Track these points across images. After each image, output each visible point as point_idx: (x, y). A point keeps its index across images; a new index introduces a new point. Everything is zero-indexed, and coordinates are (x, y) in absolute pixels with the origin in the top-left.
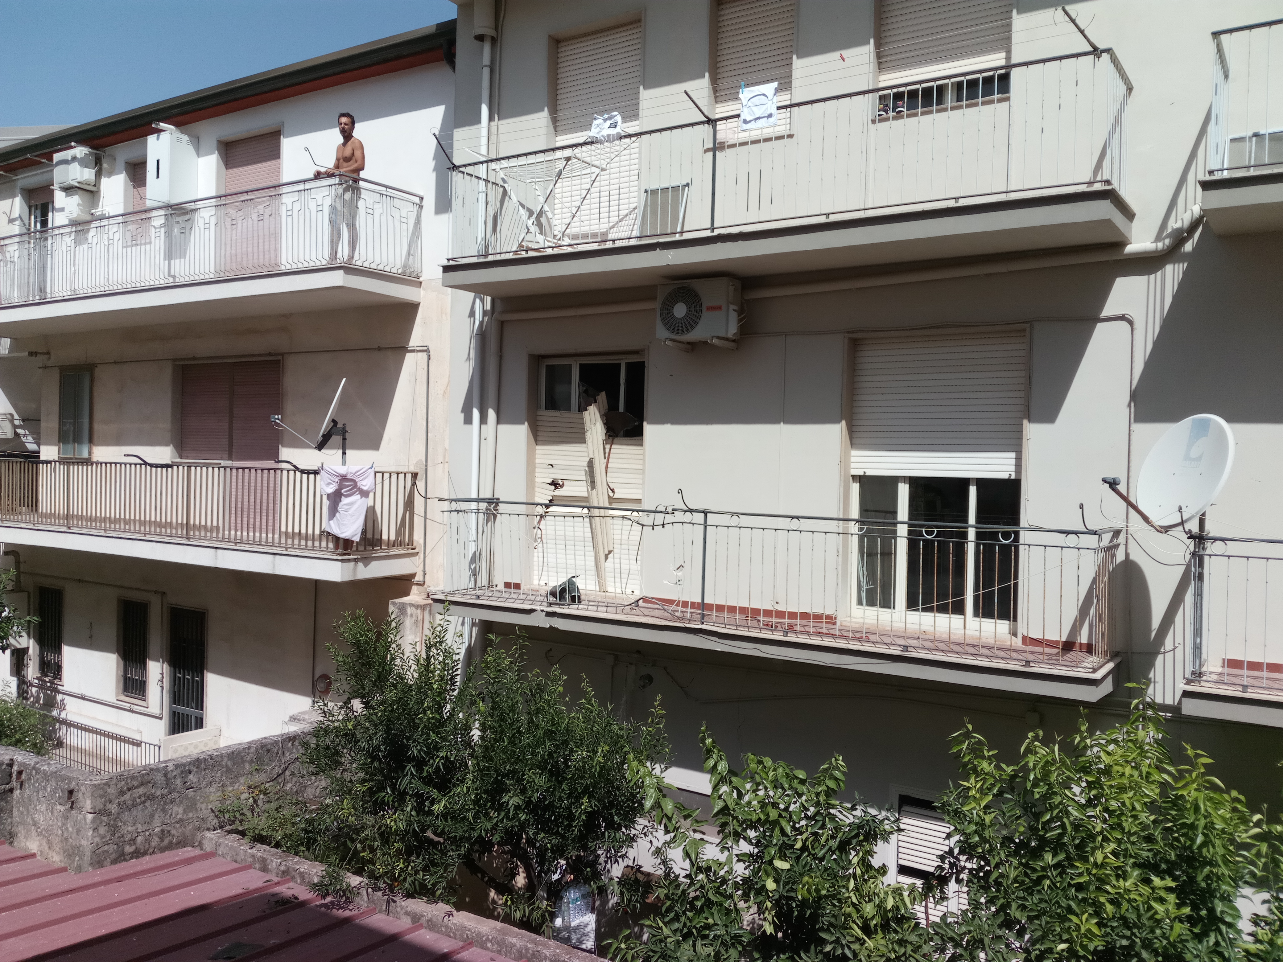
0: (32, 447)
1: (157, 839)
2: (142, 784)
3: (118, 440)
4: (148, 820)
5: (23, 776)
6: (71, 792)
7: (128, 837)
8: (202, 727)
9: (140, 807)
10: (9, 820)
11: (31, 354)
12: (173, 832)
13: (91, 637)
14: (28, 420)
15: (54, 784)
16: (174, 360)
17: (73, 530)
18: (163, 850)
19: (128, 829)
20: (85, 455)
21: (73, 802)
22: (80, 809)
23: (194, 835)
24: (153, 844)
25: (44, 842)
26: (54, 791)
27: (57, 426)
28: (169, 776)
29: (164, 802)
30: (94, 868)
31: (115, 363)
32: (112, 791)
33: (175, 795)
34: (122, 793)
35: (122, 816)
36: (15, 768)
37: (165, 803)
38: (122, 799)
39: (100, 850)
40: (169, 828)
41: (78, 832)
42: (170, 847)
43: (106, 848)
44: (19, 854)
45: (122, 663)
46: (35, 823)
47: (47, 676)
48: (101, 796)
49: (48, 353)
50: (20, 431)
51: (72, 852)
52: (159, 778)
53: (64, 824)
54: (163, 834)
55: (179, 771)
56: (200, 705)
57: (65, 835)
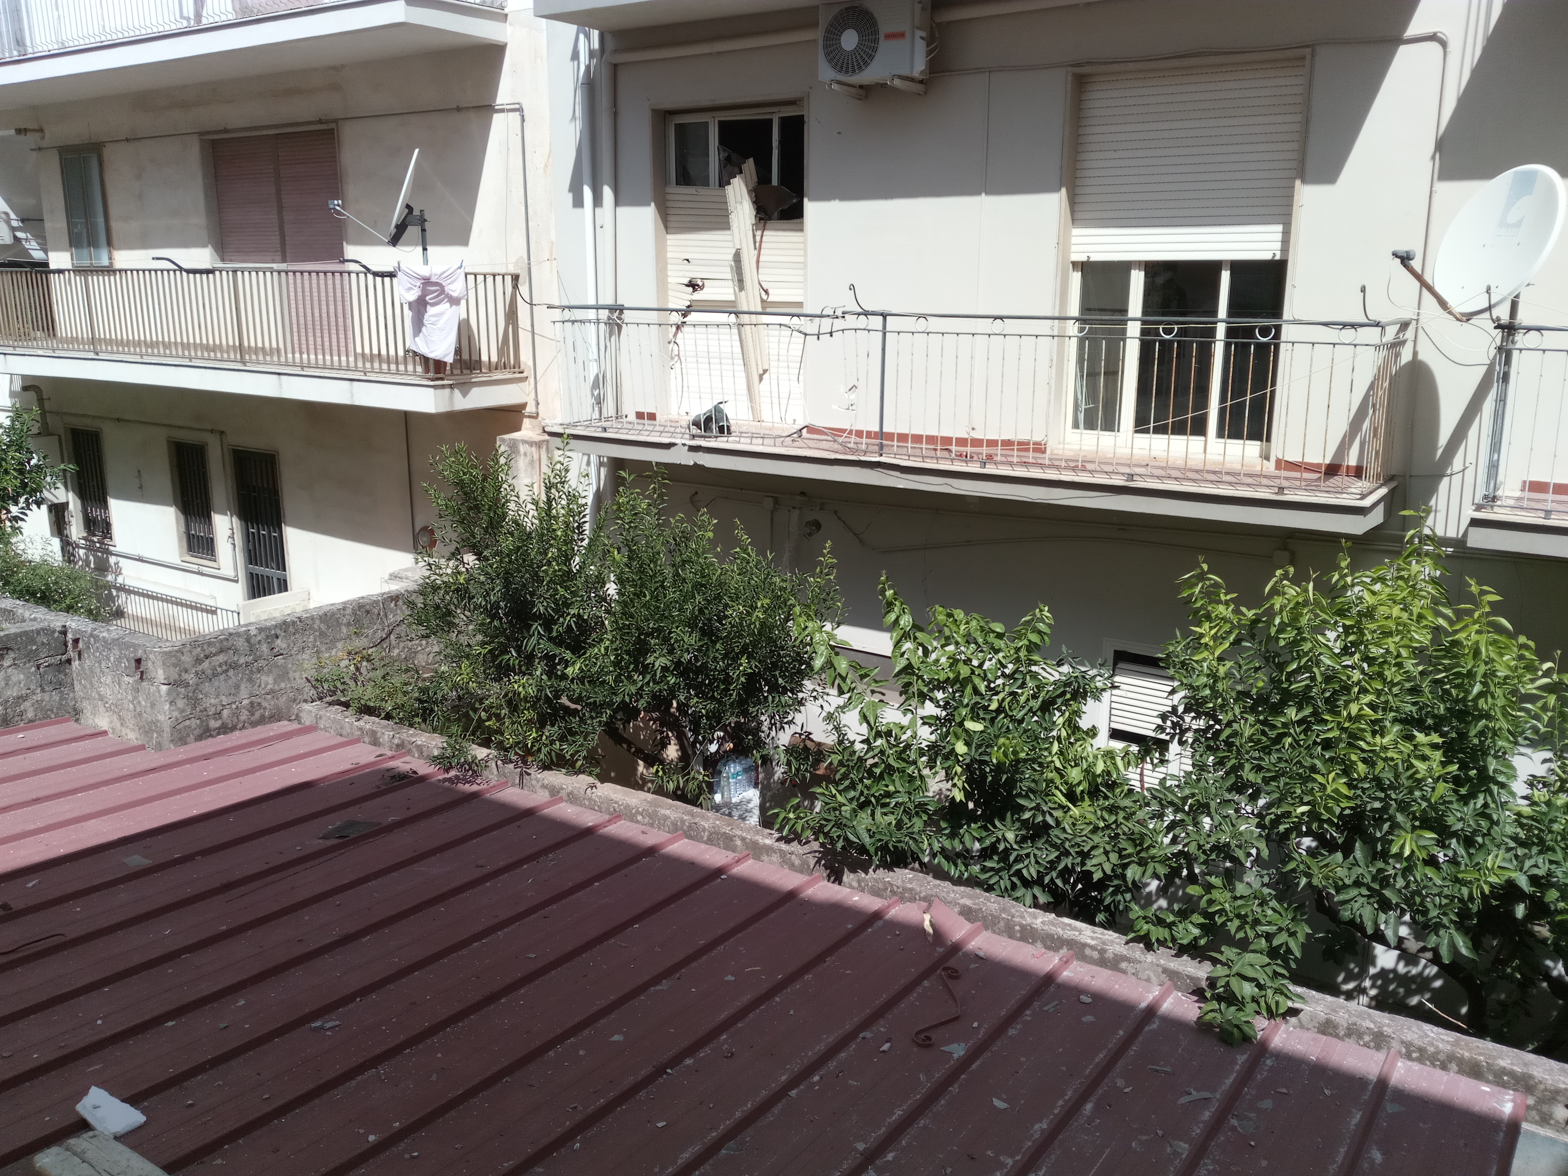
0: (38, 255)
1: (246, 713)
2: (221, 651)
3: (143, 242)
4: (233, 691)
5: (81, 645)
6: (138, 661)
7: (212, 711)
8: (286, 590)
9: (222, 677)
10: (71, 695)
11: (19, 131)
12: (265, 704)
13: (141, 488)
14: (28, 220)
15: (117, 653)
16: (201, 134)
17: (102, 356)
18: (254, 724)
19: (210, 702)
20: (105, 262)
21: (142, 673)
22: (151, 680)
23: (289, 708)
24: (243, 718)
25: (115, 717)
26: (119, 660)
27: (65, 225)
28: (252, 641)
29: (251, 670)
30: (175, 745)
31: (127, 140)
32: (187, 659)
33: (262, 663)
34: (198, 661)
35: (201, 687)
36: (70, 636)
37: (251, 672)
38: (200, 668)
39: (181, 726)
40: (259, 700)
41: (153, 705)
42: (262, 721)
43: (188, 723)
44: (88, 732)
45: (182, 517)
46: (101, 698)
47: (94, 535)
48: (175, 665)
49: (41, 130)
50: (20, 235)
51: (149, 728)
52: (241, 643)
53: (135, 698)
54: (253, 707)
55: (263, 635)
56: (281, 563)
57: (138, 709)
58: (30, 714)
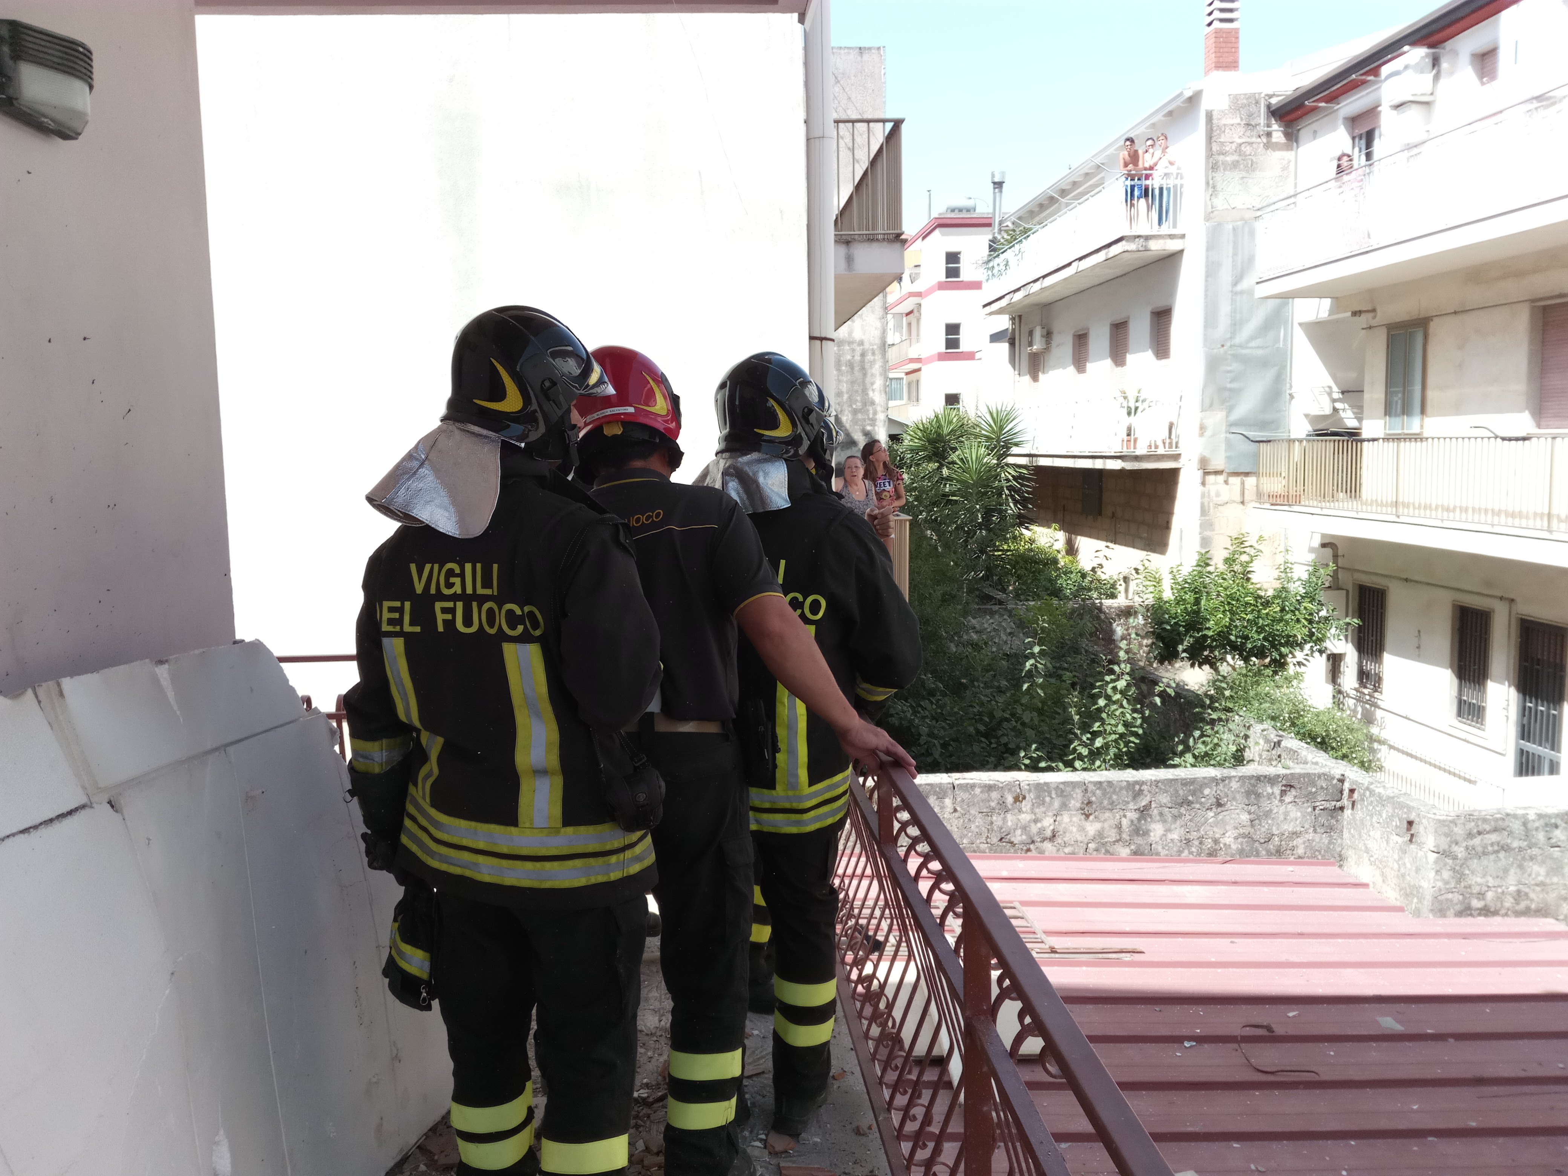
0: (1351, 422)
1: (1512, 900)
2: (1495, 830)
3: (1455, 409)
4: (1501, 874)
5: (1356, 796)
6: (1410, 823)
7: (1476, 889)
8: (1558, 773)
9: (1492, 857)
10: (1339, 841)
11: (1355, 314)
12: (1532, 895)
13: (1418, 647)
14: (1348, 392)
15: (1391, 811)
16: (1533, 301)
17: (1403, 519)
18: (1518, 914)
19: (1476, 880)
20: (1415, 429)
21: (1412, 835)
22: (1420, 845)
24: (1507, 904)
25: (1378, 872)
26: (1391, 818)
27: (1383, 396)
28: (1529, 826)
29: (1522, 858)
30: (1434, 916)
31: (1455, 313)
32: (1459, 831)
33: (1535, 851)
34: (1470, 835)
35: (1469, 862)
36: (1347, 786)
37: (1524, 859)
38: (1471, 843)
39: (1443, 897)
40: (1527, 890)
41: (1418, 870)
42: (1526, 912)
43: (1450, 896)
44: (1351, 880)
45: (1456, 681)
46: (1367, 851)
47: (1365, 687)
48: (1446, 835)
49: (1374, 310)
50: (1338, 405)
51: (1410, 892)
52: (1516, 826)
53: (1400, 858)
54: (1519, 895)
55: (1542, 822)
56: (1555, 744)
57: (1402, 870)
58: (1300, 851)
